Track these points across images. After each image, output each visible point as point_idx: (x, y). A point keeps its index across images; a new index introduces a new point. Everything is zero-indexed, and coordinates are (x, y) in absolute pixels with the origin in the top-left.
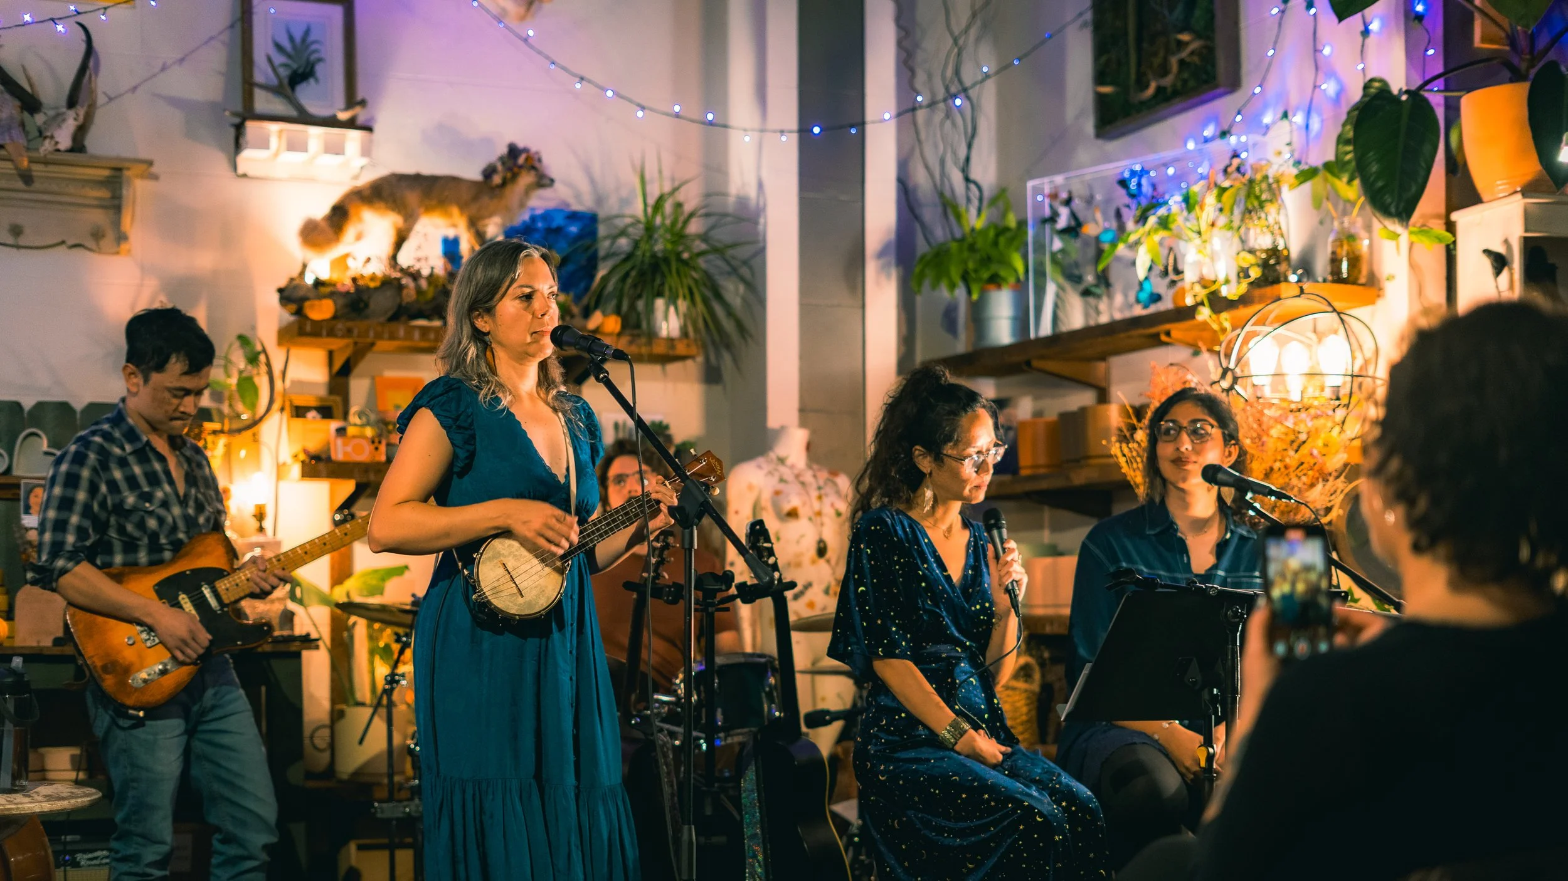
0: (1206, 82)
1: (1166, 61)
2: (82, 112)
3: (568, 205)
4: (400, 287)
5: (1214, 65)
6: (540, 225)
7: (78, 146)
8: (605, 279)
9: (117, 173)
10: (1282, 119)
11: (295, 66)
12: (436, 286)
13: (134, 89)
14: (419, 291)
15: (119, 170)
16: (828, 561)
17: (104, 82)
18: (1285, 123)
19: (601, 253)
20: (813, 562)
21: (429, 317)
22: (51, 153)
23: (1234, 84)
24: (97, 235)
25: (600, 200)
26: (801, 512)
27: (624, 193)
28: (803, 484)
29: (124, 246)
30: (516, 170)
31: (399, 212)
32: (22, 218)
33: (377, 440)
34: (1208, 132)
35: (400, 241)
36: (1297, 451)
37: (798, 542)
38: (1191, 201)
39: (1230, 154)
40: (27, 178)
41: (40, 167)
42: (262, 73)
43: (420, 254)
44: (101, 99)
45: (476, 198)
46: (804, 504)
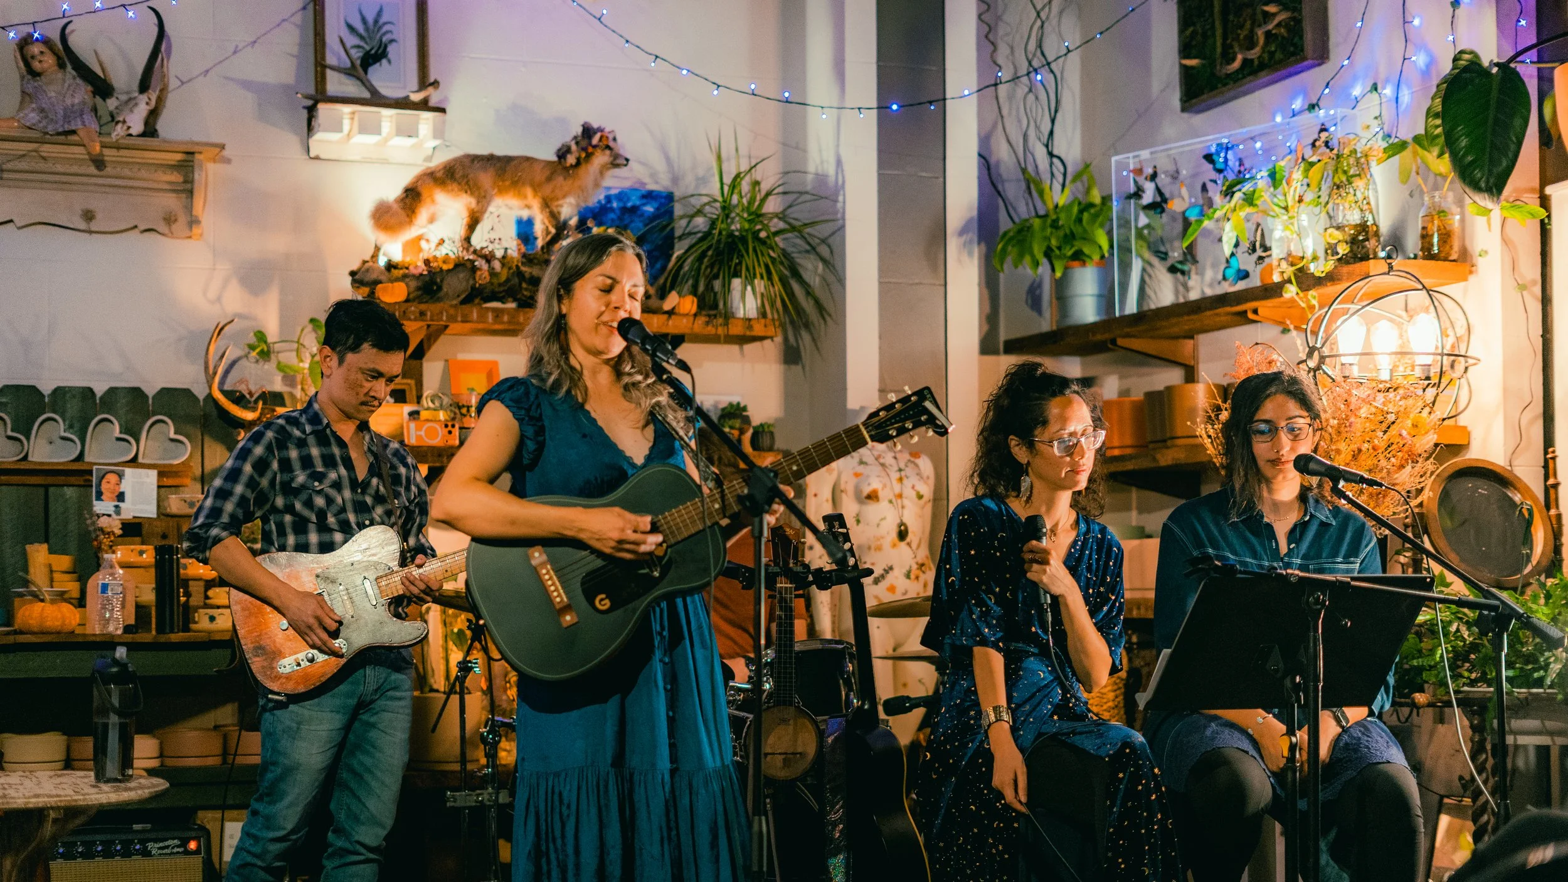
0: (1293, 54)
1: (1252, 32)
2: (154, 96)
3: (644, 184)
4: (474, 269)
5: (1301, 37)
6: (615, 205)
7: (150, 130)
8: (681, 259)
9: (189, 157)
10: (1371, 91)
11: (368, 48)
12: (510, 268)
13: (207, 71)
14: (493, 273)
15: (193, 153)
16: (909, 544)
17: (175, 66)
18: (1375, 95)
19: (678, 233)
20: (894, 545)
21: (502, 300)
22: (123, 137)
23: (1322, 56)
24: (170, 220)
25: (675, 180)
26: (881, 494)
27: (701, 172)
28: (883, 465)
29: (196, 230)
30: (590, 150)
31: (472, 194)
32: (96, 203)
33: (450, 424)
34: (1297, 104)
35: (473, 222)
36: (1385, 432)
37: (878, 525)
38: (1278, 176)
39: (1319, 128)
40: (99, 163)
41: (114, 152)
42: (334, 55)
43: (493, 236)
44: (173, 83)
45: (549, 179)
46: (885, 486)
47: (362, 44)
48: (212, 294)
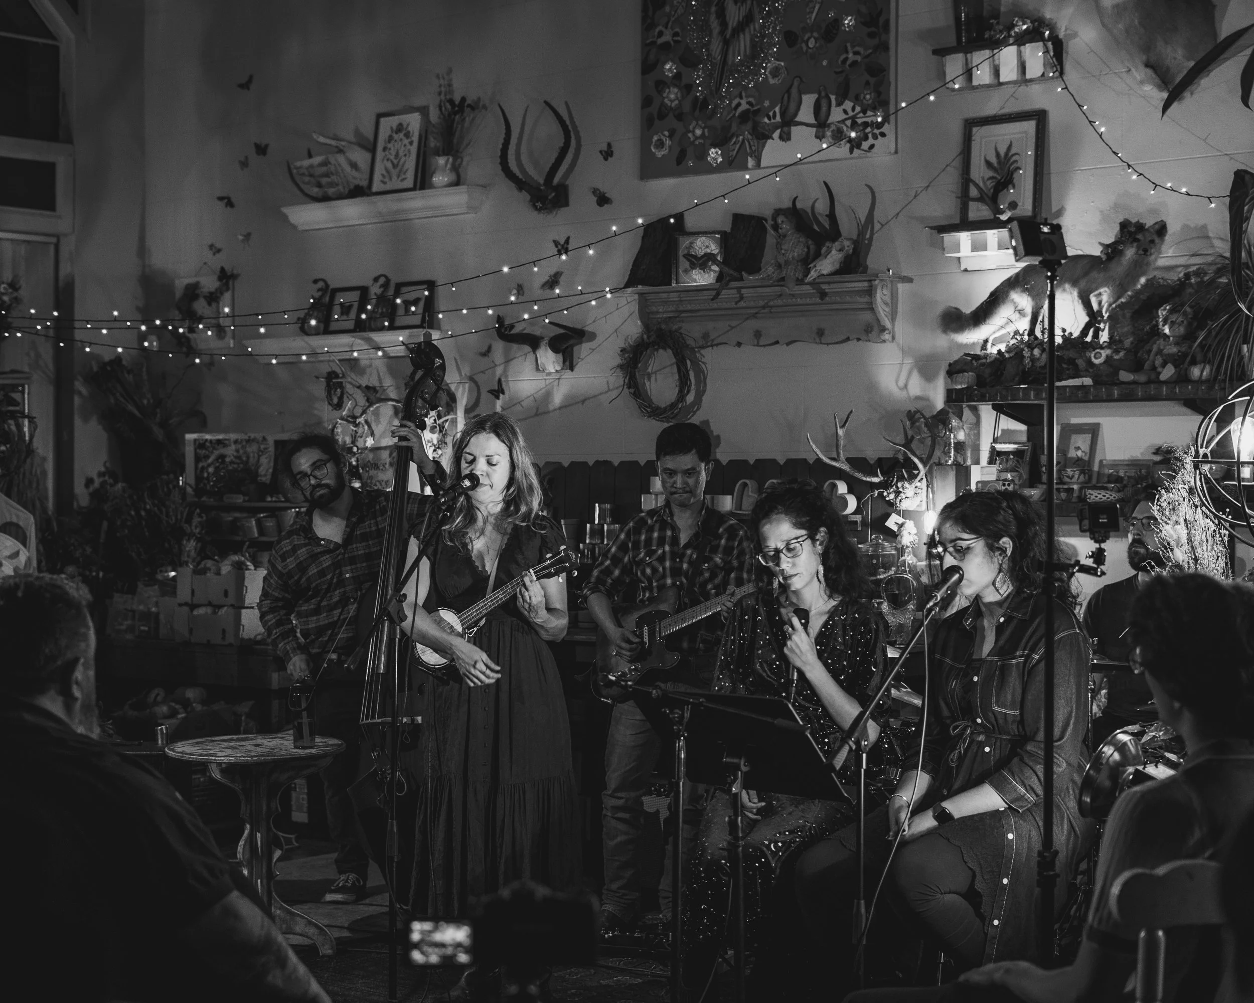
4: (1022, 357)
11: (999, 177)
13: (898, 214)
14: (1034, 359)
24: (868, 330)
29: (886, 336)
32: (823, 323)
47: (995, 175)
48: (901, 383)
